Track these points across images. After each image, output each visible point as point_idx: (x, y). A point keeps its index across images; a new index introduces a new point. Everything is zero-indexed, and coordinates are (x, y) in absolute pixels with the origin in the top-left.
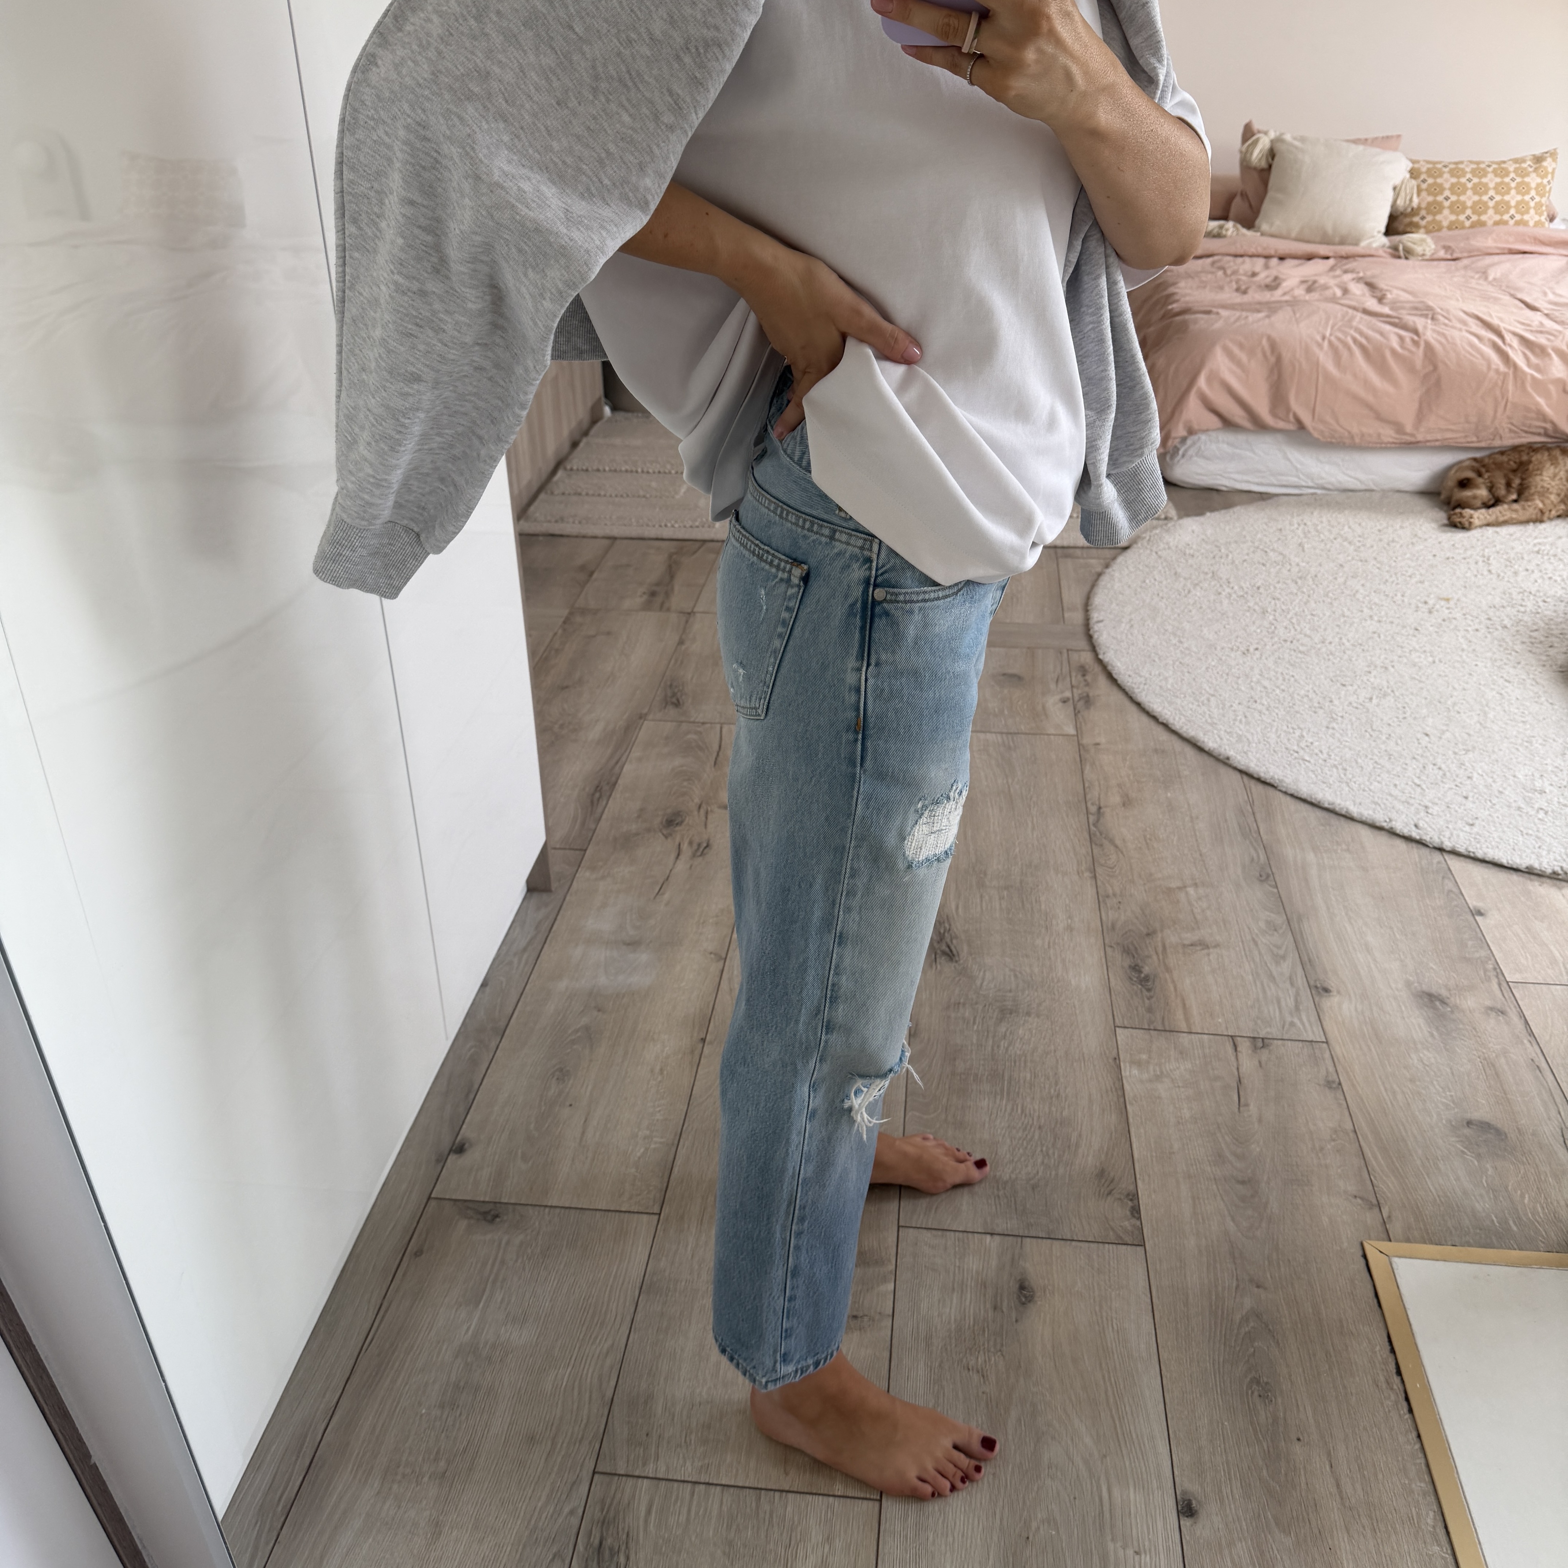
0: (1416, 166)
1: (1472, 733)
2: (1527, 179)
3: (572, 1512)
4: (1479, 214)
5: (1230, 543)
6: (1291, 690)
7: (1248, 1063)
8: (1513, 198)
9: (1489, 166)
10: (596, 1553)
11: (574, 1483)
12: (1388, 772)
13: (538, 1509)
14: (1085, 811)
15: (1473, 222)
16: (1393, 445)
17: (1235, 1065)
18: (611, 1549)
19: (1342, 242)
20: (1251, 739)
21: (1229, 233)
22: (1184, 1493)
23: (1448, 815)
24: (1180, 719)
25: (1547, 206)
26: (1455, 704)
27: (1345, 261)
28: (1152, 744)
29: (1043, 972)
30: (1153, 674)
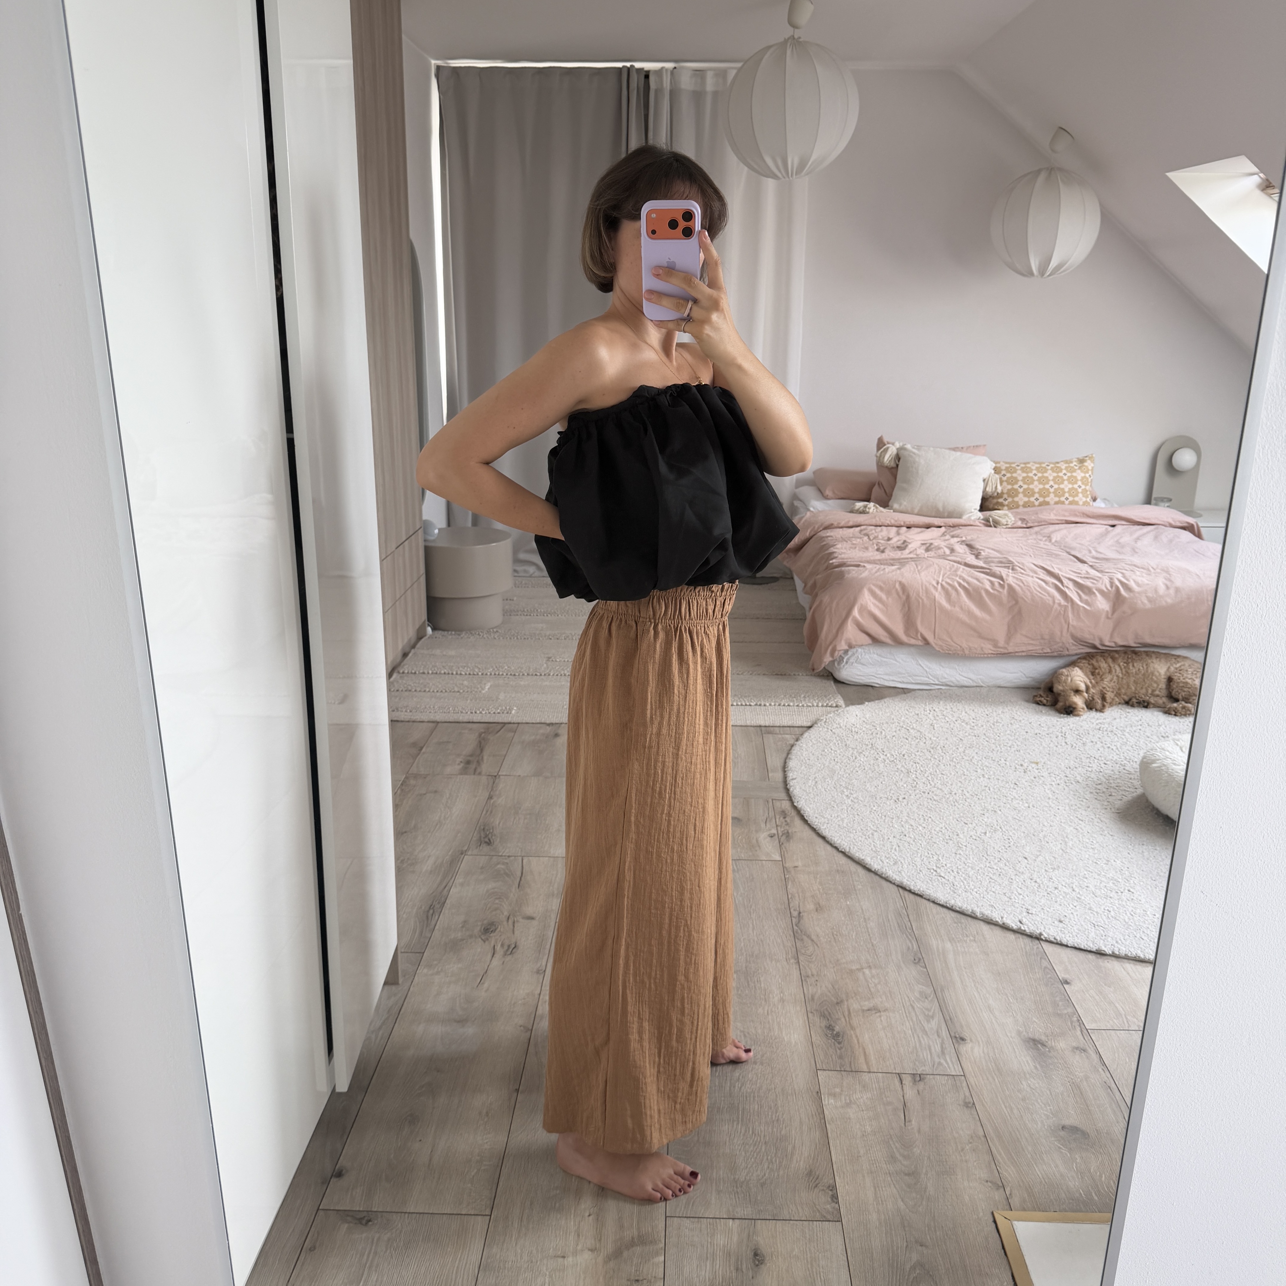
0: (998, 465)
1: (1057, 856)
2: (1074, 474)
4: (1044, 497)
6: (930, 827)
7: (910, 1092)
9: (1048, 465)
12: (1000, 885)
14: (789, 915)
15: (1040, 502)
16: (992, 656)
17: (901, 1093)
19: (950, 516)
20: (903, 862)
21: (871, 511)
23: (1042, 914)
24: (854, 847)
25: (1090, 491)
26: (1045, 836)
27: (952, 529)
28: (835, 866)
30: (833, 816)
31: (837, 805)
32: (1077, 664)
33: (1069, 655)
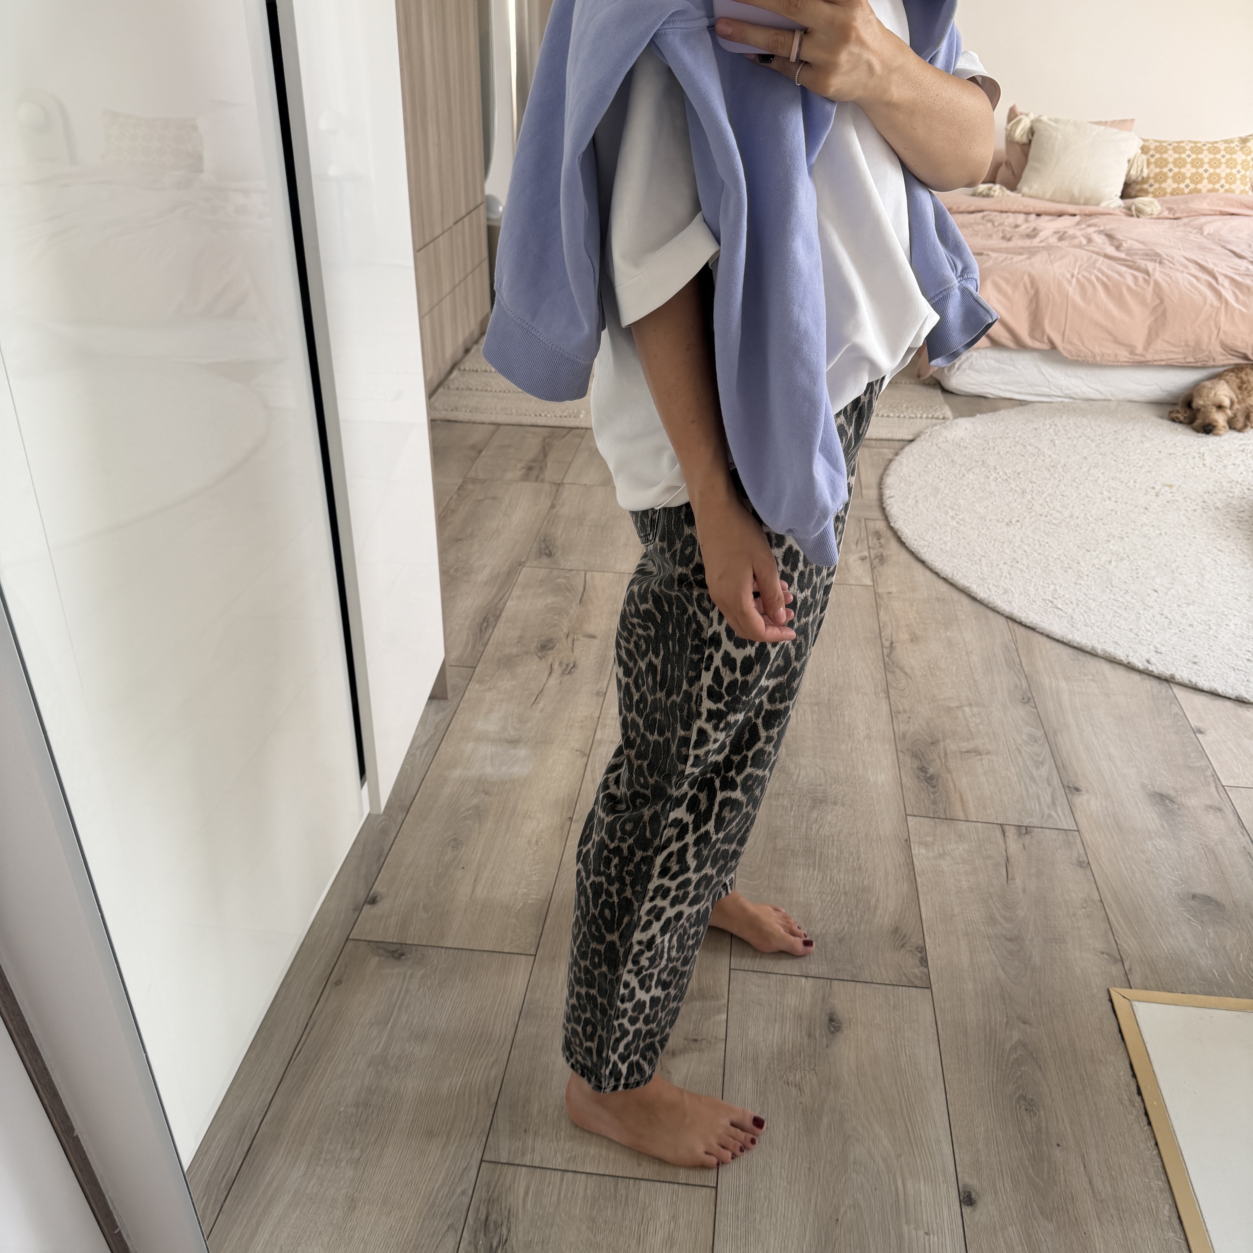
0: (1146, 144)
1: (1192, 590)
2: (1234, 156)
3: (463, 1193)
4: (1196, 184)
5: (996, 439)
6: (1047, 553)
7: (1014, 846)
8: (1223, 171)
9: (1204, 145)
10: (483, 1226)
11: (465, 1169)
12: (1126, 620)
13: (436, 1189)
14: (880, 645)
15: (1190, 190)
16: (1128, 364)
17: (1004, 847)
18: (495, 1223)
19: (1086, 203)
20: (1014, 591)
21: (997, 194)
22: (965, 1186)
23: (1174, 654)
24: (957, 574)
25: (1250, 178)
26: (1178, 567)
27: (1088, 218)
28: (935, 593)
29: (847, 771)
30: (935, 538)
31: (940, 527)
32: (1223, 377)
33: (1214, 367)
